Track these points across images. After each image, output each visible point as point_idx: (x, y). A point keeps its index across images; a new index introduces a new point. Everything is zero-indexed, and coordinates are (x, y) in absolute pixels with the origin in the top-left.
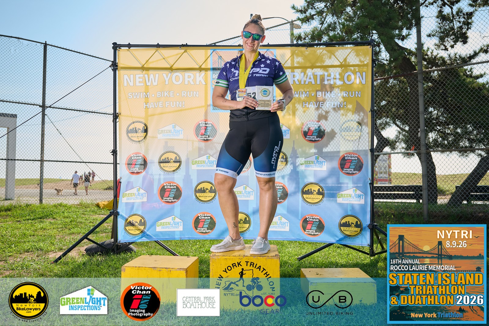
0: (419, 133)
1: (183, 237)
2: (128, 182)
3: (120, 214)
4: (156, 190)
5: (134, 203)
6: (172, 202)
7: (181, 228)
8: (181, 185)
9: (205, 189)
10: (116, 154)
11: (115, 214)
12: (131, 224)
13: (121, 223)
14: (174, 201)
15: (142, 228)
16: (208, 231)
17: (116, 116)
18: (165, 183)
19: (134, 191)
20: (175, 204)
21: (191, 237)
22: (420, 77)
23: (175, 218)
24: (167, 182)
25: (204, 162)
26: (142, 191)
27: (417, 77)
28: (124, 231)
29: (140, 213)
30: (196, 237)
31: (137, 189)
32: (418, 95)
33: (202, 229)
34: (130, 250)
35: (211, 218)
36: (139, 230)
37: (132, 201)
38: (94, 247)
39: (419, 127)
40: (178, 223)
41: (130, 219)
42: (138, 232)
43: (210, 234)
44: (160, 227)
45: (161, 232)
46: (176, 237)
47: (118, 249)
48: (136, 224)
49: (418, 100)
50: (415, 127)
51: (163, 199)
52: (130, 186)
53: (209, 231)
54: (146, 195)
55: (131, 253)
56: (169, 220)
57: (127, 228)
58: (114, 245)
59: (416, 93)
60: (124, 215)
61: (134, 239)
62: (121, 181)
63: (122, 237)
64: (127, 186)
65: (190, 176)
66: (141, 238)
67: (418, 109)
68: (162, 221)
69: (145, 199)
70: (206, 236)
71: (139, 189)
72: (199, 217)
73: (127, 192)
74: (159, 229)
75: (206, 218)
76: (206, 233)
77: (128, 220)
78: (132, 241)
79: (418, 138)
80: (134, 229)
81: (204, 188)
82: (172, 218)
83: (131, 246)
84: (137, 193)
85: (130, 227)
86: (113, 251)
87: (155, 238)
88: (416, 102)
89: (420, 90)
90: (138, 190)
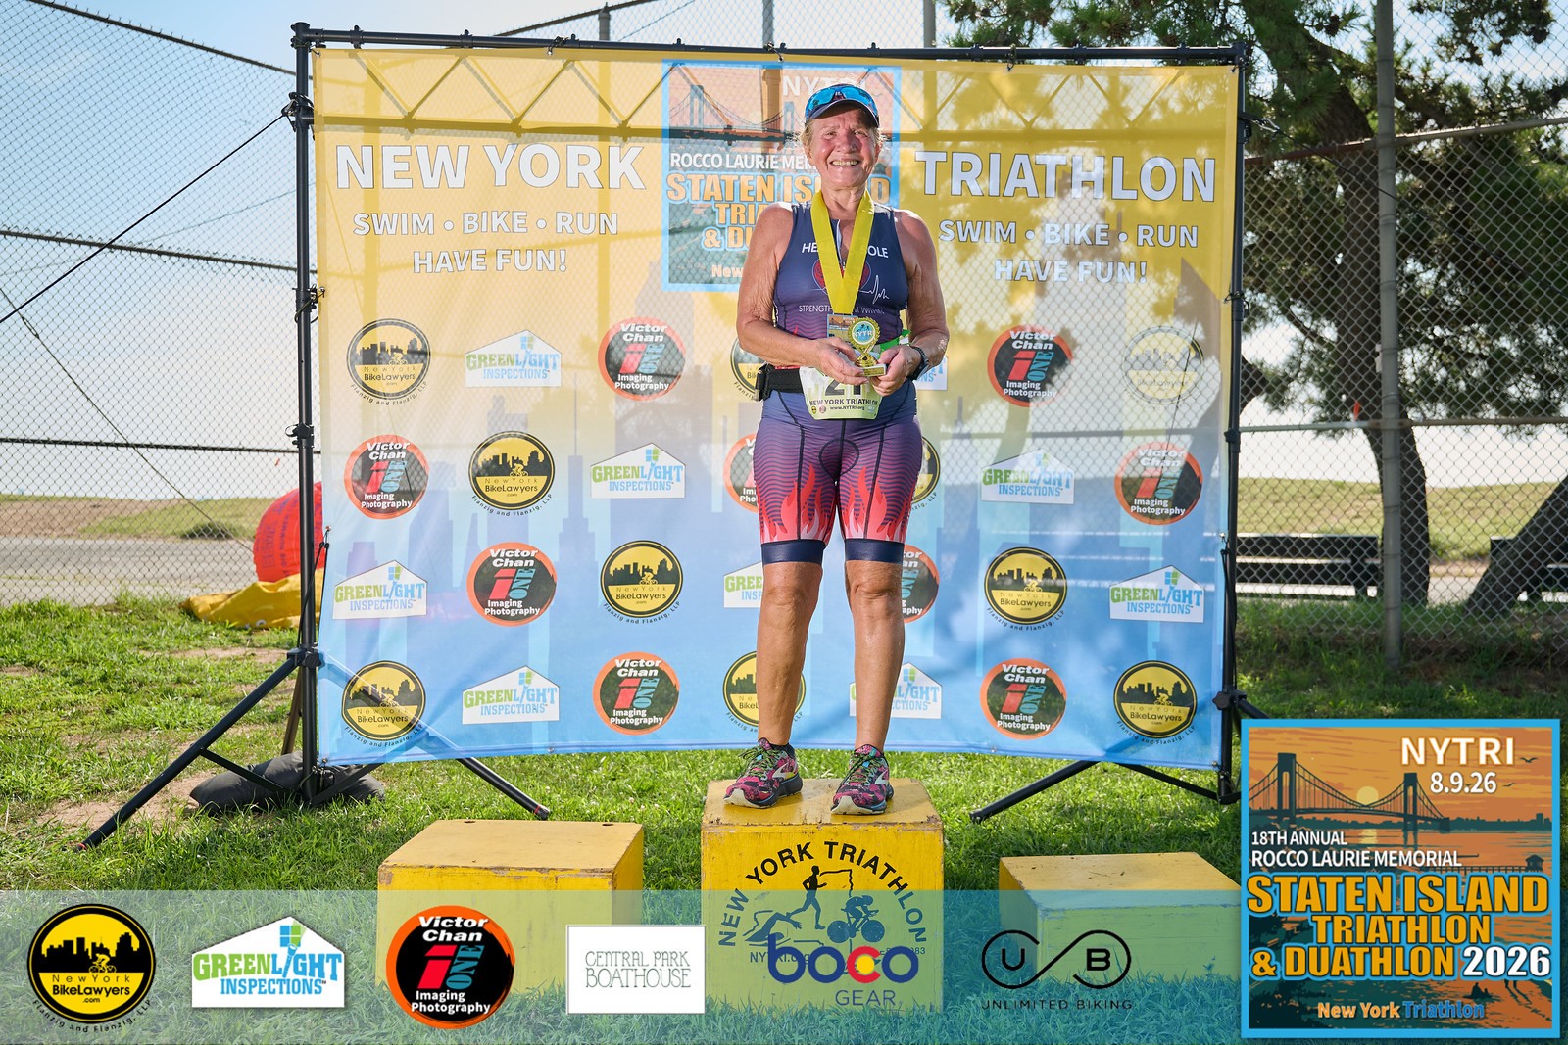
0: (1378, 360)
1: (558, 743)
2: (357, 546)
3: (327, 661)
4: (461, 572)
5: (378, 621)
6: (519, 618)
7: (552, 713)
8: (553, 557)
9: (640, 568)
10: (310, 440)
11: (305, 662)
12: (368, 698)
13: (329, 694)
14: (526, 612)
15: (410, 712)
16: (649, 721)
17: (307, 299)
18: (495, 548)
19: (380, 577)
20: (532, 623)
21: (587, 742)
22: (1384, 160)
23: (529, 675)
24: (500, 546)
25: (637, 471)
26: (408, 578)
27: (1375, 160)
28: (341, 723)
29: (400, 656)
30: (607, 743)
31: (391, 570)
32: (1376, 224)
33: (631, 713)
34: (364, 793)
35: (662, 674)
36: (399, 719)
37: (372, 614)
38: (230, 783)
39: (1378, 338)
40: (541, 694)
41: (364, 681)
42: (393, 728)
43: (657, 731)
44: (477, 709)
45: (481, 728)
46: (535, 744)
47: (318, 790)
48: (389, 699)
49: (1376, 241)
50: (1363, 338)
51: (485, 606)
52: (362, 558)
53: (655, 719)
54: (424, 590)
55: (368, 803)
56: (510, 681)
57: (354, 713)
58: (302, 774)
59: (1369, 217)
60: (342, 666)
61: (381, 754)
62: (331, 539)
63: (335, 747)
64: (352, 557)
65: (586, 521)
66: (408, 747)
67: (1377, 273)
68: (484, 688)
69: (420, 608)
70: (646, 738)
71: (398, 570)
72: (616, 669)
73: (354, 582)
74: (471, 716)
75: (644, 673)
76: (643, 726)
77: (358, 685)
78: (373, 761)
79: (1370, 377)
80: (378, 716)
81: (635, 565)
82: (522, 675)
83: (368, 778)
84: (390, 584)
85: (364, 709)
86: (300, 795)
87: (460, 749)
88: (1369, 250)
89: (1386, 205)
90: (395, 575)
